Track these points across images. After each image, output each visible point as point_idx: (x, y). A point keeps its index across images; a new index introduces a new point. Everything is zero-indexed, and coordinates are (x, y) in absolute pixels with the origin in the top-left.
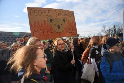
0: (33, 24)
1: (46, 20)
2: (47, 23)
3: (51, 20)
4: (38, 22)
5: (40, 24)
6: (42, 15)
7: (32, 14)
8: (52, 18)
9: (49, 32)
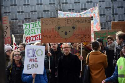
0: (43, 31)
1: (54, 27)
2: (55, 30)
3: (59, 28)
4: (47, 29)
5: (49, 31)
6: (52, 24)
7: (43, 23)
8: (60, 26)
9: (55, 37)
